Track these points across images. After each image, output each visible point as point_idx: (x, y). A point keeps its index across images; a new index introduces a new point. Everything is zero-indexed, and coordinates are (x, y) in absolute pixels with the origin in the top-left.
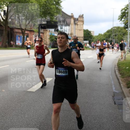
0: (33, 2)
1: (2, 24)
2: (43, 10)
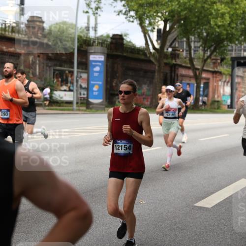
0: (219, 9)
1: (152, 59)
2: (243, 26)
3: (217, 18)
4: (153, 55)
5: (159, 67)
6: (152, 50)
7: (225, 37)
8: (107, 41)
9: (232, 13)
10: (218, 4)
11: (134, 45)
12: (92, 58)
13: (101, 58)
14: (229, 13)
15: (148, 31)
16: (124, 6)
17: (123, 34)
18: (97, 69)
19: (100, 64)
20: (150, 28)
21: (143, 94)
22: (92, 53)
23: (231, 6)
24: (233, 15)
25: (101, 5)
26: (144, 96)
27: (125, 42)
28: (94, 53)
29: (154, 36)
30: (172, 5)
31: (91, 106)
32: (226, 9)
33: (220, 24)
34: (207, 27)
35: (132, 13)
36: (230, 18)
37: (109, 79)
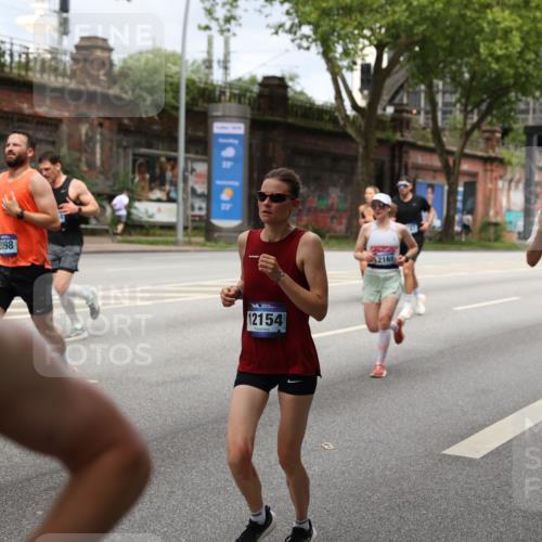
0: (499, 19)
1: (350, 131)
3: (493, 40)
4: (353, 122)
5: (366, 148)
6: (350, 112)
7: (511, 81)
8: (251, 92)
9: (525, 28)
10: (496, 9)
11: (309, 99)
12: (218, 128)
13: (239, 128)
14: (519, 29)
15: (341, 68)
16: (288, 13)
17: (287, 75)
18: (229, 152)
19: (236, 142)
20: (345, 63)
21: (330, 208)
22: (218, 118)
23: (524, 12)
24: (528, 33)
25: (238, 12)
26: (332, 213)
27: (290, 93)
28: (223, 118)
29: (354, 79)
30: (394, 12)
31: (216, 235)
32: (515, 21)
33: (499, 52)
34: (471, 60)
35: (307, 30)
36: (522, 39)
37: (255, 175)
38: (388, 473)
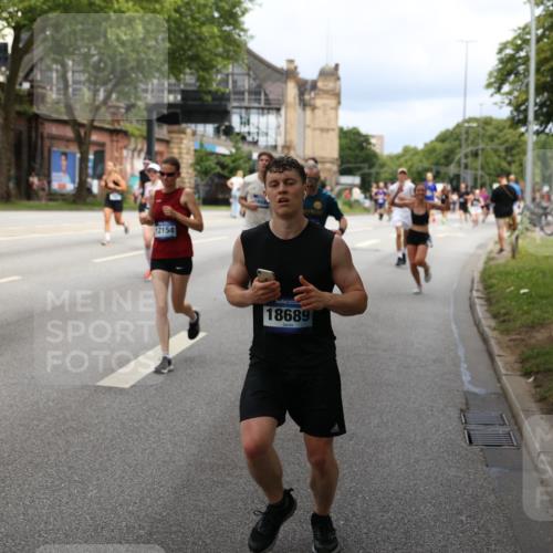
0: (124, 9)
5: (6, 119)
23: (145, 5)
32: (137, 11)
38: (51, 404)
